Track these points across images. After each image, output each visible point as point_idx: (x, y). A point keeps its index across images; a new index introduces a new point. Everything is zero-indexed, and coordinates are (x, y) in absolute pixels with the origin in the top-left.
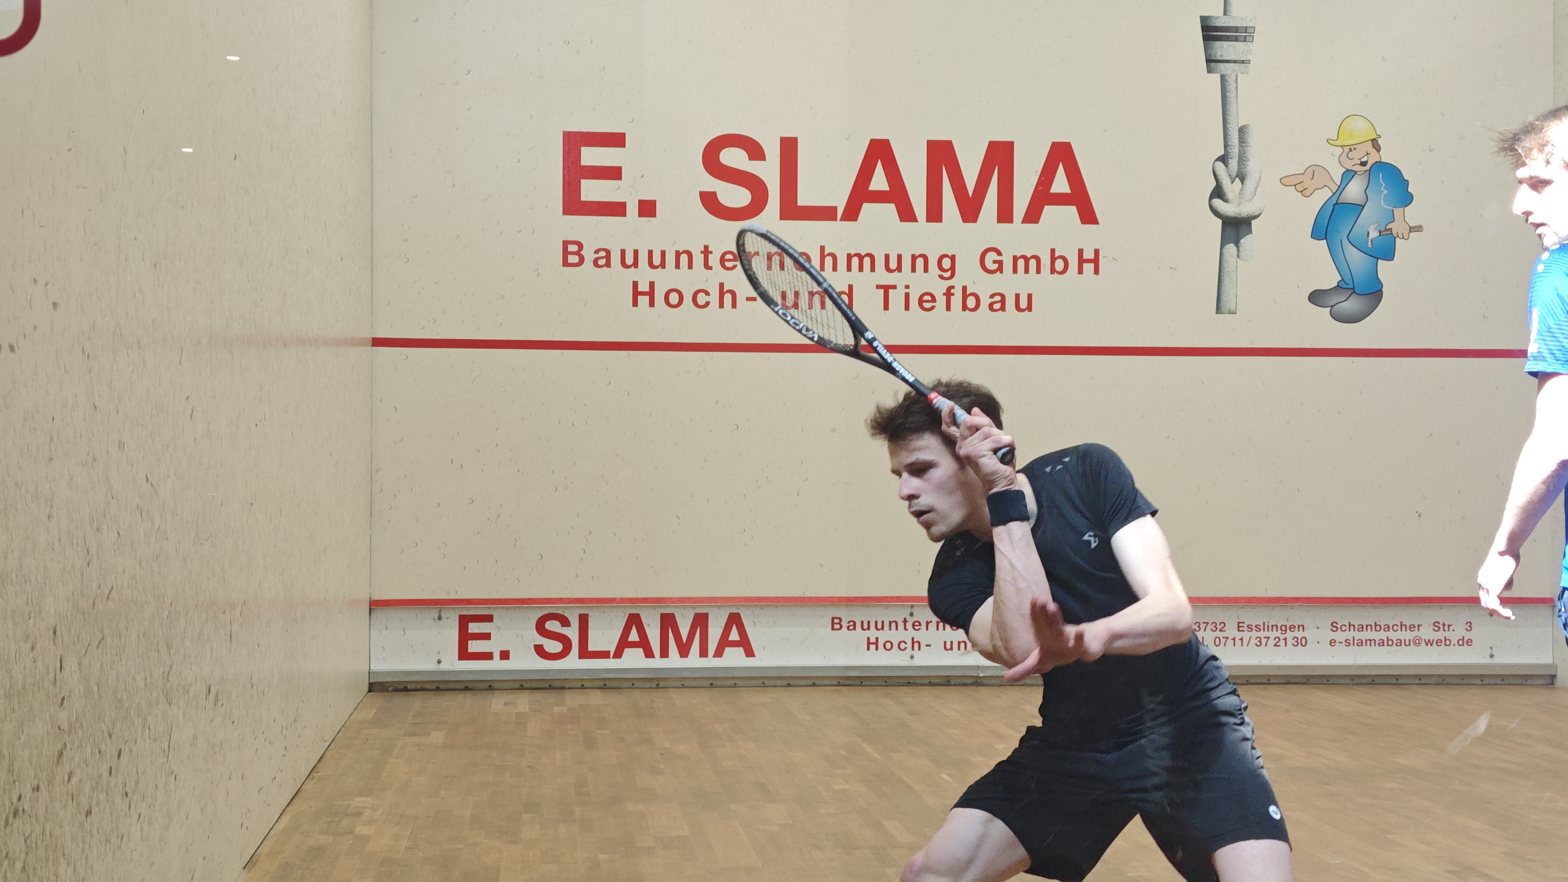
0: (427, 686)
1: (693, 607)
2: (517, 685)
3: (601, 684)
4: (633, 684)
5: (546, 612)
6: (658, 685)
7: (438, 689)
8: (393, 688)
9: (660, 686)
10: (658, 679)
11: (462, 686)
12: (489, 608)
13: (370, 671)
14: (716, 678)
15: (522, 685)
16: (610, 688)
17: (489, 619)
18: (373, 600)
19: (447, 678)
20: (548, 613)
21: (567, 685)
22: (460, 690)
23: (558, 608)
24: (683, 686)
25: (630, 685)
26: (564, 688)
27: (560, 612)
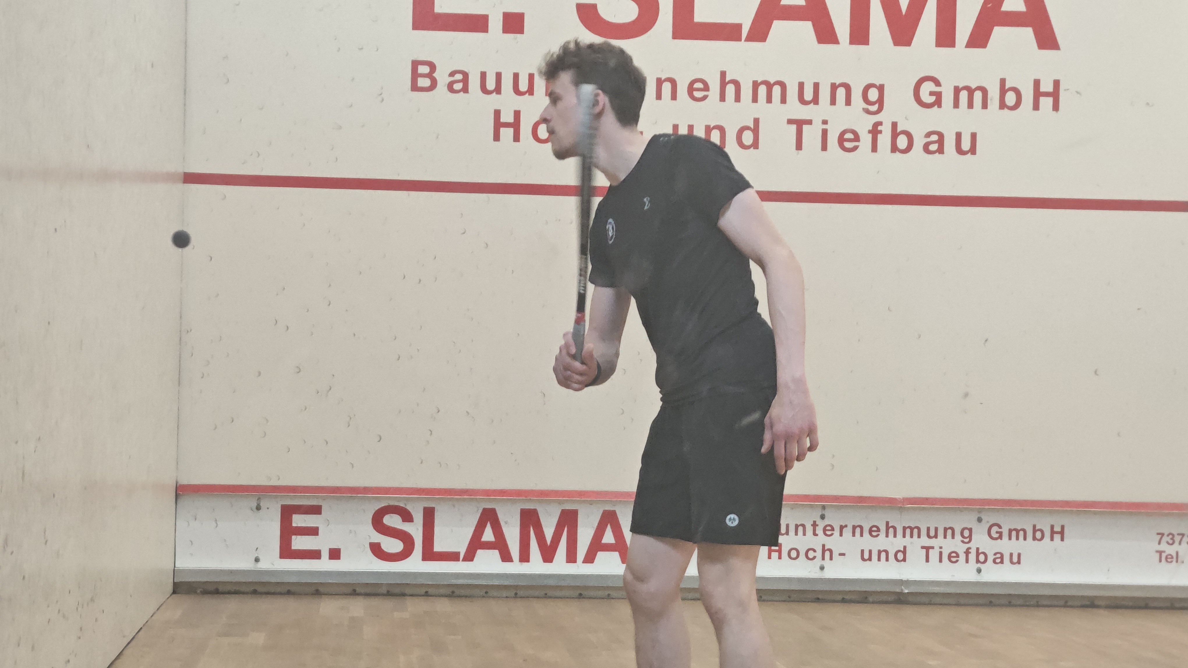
0: (244, 589)
1: (560, 503)
2: (349, 590)
3: (448, 591)
4: (486, 593)
5: (383, 504)
6: (516, 594)
7: (255, 592)
8: (201, 590)
9: (518, 596)
10: (516, 587)
11: (284, 589)
12: (317, 497)
13: (175, 568)
14: (586, 588)
15: (355, 590)
16: (460, 596)
17: (316, 510)
18: (181, 485)
19: (266, 579)
20: (386, 504)
21: (407, 591)
22: (281, 594)
23: (399, 500)
24: (546, 596)
25: (483, 593)
26: (403, 595)
27: (402, 505)
